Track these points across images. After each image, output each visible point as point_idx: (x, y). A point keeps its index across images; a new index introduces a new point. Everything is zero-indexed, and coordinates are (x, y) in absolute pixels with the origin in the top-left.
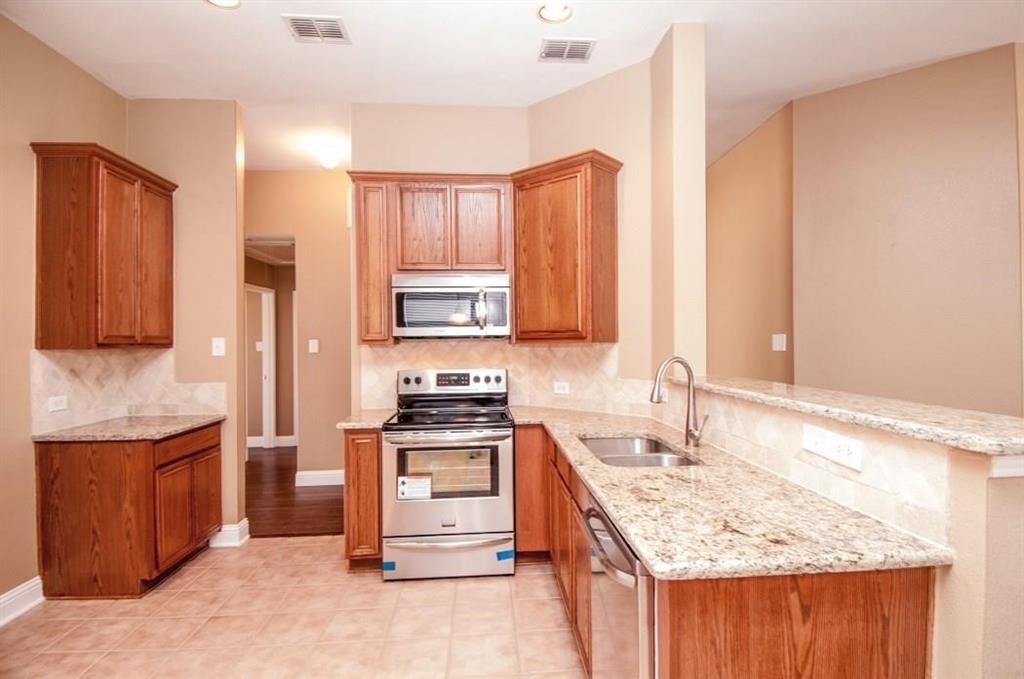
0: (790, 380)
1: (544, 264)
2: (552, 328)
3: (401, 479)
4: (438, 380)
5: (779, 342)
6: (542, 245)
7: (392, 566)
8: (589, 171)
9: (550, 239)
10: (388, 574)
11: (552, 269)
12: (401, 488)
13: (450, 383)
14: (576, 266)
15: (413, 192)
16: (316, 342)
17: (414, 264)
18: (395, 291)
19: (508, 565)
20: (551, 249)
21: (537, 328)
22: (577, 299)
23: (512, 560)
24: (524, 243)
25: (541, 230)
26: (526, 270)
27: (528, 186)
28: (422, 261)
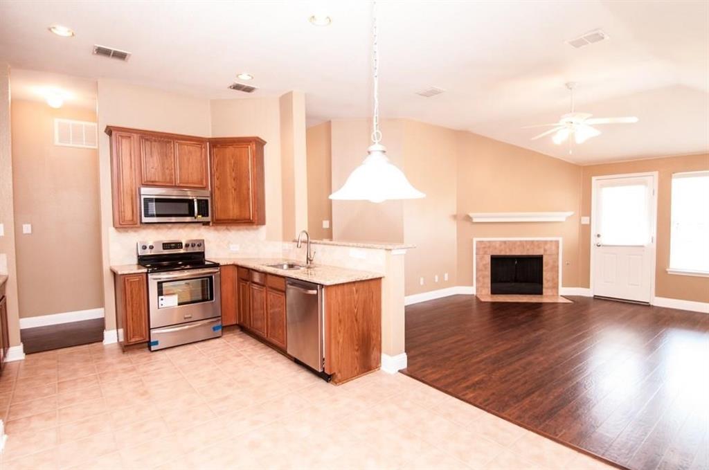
0: (330, 237)
1: (230, 186)
2: (235, 218)
3: (160, 297)
4: (163, 247)
5: (326, 224)
6: (229, 177)
7: (156, 343)
8: (254, 145)
9: (233, 174)
10: (153, 348)
11: (235, 190)
12: (161, 302)
13: (171, 248)
14: (249, 189)
15: (151, 142)
16: (29, 226)
17: (153, 182)
18: (143, 197)
19: (219, 332)
20: (234, 180)
21: (226, 218)
22: (249, 205)
23: (220, 330)
24: (217, 174)
25: (228, 170)
26: (219, 189)
27: (219, 146)
28: (157, 180)
